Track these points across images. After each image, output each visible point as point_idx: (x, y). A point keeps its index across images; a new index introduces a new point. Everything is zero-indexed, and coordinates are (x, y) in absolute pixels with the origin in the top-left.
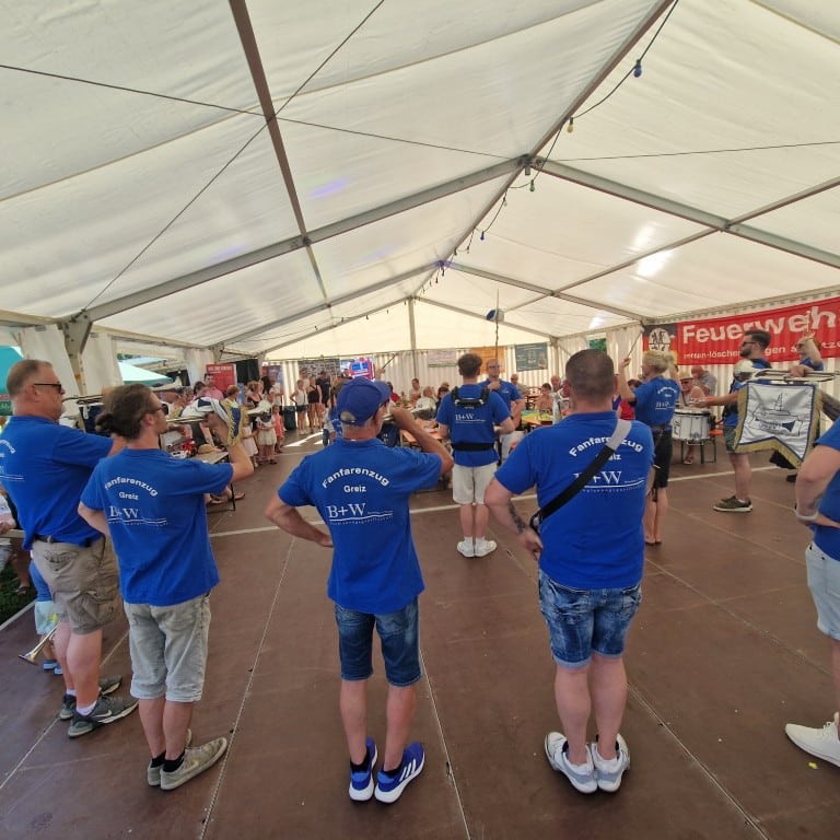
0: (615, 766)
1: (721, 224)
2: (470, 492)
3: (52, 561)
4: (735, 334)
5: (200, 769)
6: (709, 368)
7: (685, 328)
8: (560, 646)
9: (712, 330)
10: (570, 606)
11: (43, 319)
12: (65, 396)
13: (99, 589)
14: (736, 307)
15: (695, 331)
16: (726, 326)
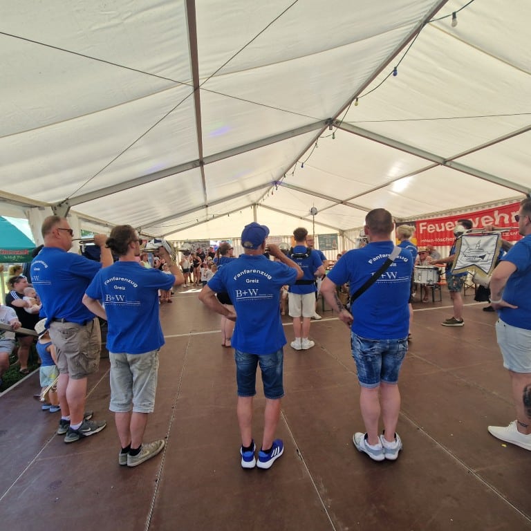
0: (395, 445)
1: (441, 161)
2: (299, 310)
3: (64, 333)
4: (450, 228)
5: (150, 456)
6: (435, 248)
7: (421, 224)
8: (363, 375)
9: (437, 225)
10: (369, 349)
11: (42, 203)
12: (73, 238)
13: (89, 352)
14: (450, 211)
15: (426, 226)
16: (445, 223)
